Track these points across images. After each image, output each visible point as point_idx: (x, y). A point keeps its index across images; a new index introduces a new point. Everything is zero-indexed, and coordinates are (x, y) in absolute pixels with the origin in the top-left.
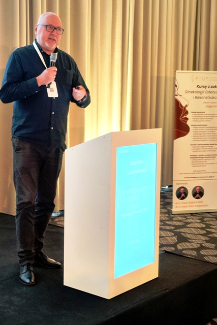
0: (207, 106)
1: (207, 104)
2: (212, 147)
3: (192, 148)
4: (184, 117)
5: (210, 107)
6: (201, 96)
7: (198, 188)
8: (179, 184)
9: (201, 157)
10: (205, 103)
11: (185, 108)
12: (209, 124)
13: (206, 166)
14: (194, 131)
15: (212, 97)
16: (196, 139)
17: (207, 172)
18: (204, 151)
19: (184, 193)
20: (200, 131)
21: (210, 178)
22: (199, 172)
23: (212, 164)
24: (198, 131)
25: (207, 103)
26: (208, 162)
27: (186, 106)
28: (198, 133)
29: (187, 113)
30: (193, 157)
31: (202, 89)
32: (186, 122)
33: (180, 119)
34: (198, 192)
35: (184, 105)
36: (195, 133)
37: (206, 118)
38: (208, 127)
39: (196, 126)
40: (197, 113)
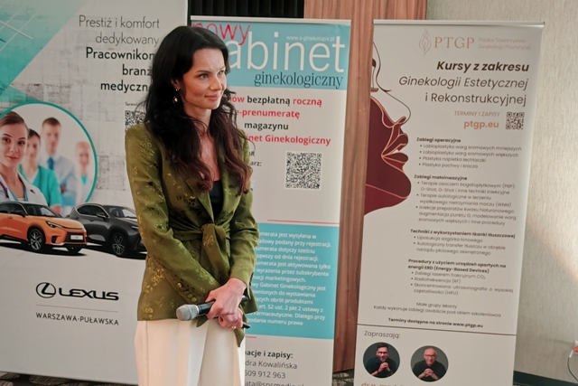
0: (467, 125)
1: (469, 119)
2: (479, 241)
3: (417, 241)
4: (396, 151)
5: (479, 126)
6: (450, 93)
7: (429, 352)
8: (372, 334)
9: (444, 267)
10: (463, 113)
11: (398, 126)
12: (473, 176)
13: (456, 293)
14: (425, 192)
15: (483, 96)
16: (430, 217)
17: (457, 310)
18: (455, 252)
19: (388, 360)
20: (443, 193)
21: (469, 329)
22: (435, 308)
23: (476, 289)
24: (438, 193)
25: (469, 113)
26: (465, 282)
27: (403, 120)
28: (437, 199)
30: (417, 265)
31: (455, 73)
32: (401, 166)
33: (383, 156)
34: (429, 363)
35: (395, 119)
36: (427, 199)
37: (462, 157)
38: (468, 185)
39: (431, 180)
40: (434, 143)
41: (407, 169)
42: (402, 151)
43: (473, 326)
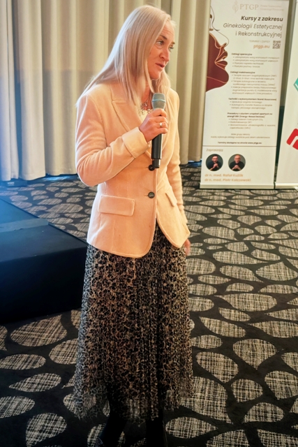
0: (255, 47)
1: (256, 44)
2: (260, 103)
3: (231, 103)
4: (222, 60)
5: (260, 47)
6: (248, 31)
7: (237, 157)
8: (210, 150)
9: (244, 115)
10: (253, 41)
11: (223, 48)
12: (258, 71)
13: (250, 128)
14: (236, 80)
15: (263, 33)
16: (237, 92)
17: (250, 136)
18: (249, 108)
19: (217, 162)
20: (244, 80)
21: (255, 145)
22: (240, 136)
23: (258, 126)
24: (241, 80)
25: (256, 41)
26: (254, 122)
27: (225, 45)
28: (241, 83)
29: (226, 54)
30: (232, 115)
31: (249, 22)
32: (224, 67)
33: (216, 63)
34: (237, 162)
35: (221, 44)
36: (236, 83)
37: (252, 62)
38: (255, 76)
39: (238, 74)
40: (240, 56)
41: (227, 69)
42: (225, 60)
43: (257, 143)
